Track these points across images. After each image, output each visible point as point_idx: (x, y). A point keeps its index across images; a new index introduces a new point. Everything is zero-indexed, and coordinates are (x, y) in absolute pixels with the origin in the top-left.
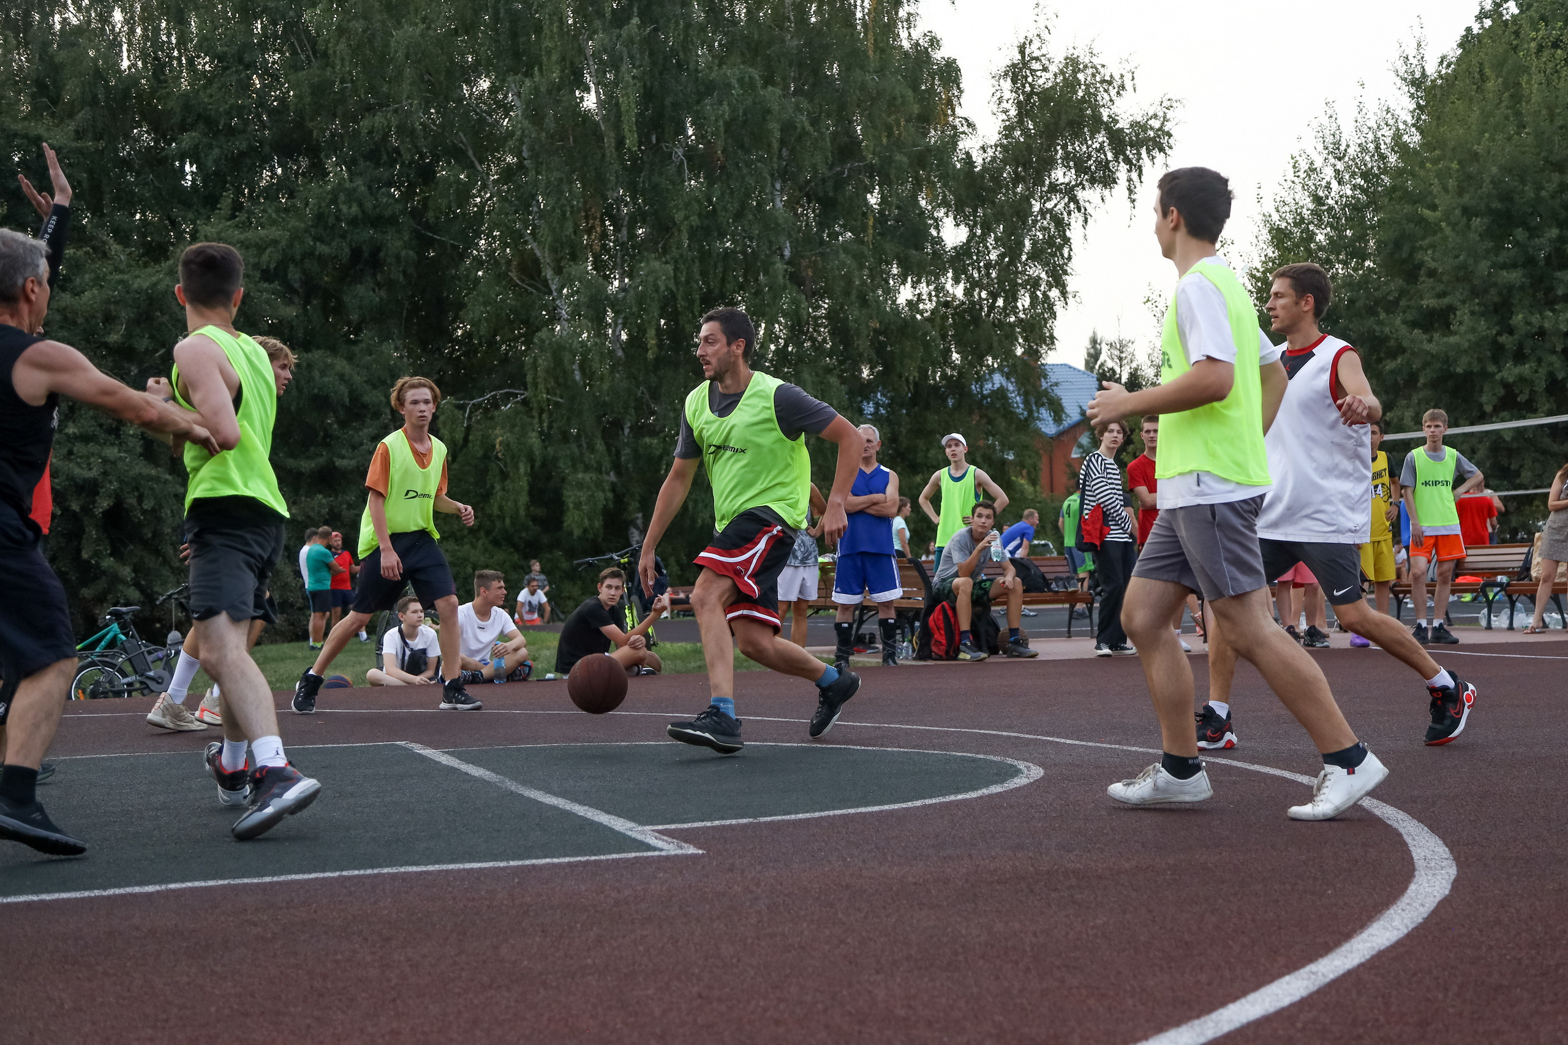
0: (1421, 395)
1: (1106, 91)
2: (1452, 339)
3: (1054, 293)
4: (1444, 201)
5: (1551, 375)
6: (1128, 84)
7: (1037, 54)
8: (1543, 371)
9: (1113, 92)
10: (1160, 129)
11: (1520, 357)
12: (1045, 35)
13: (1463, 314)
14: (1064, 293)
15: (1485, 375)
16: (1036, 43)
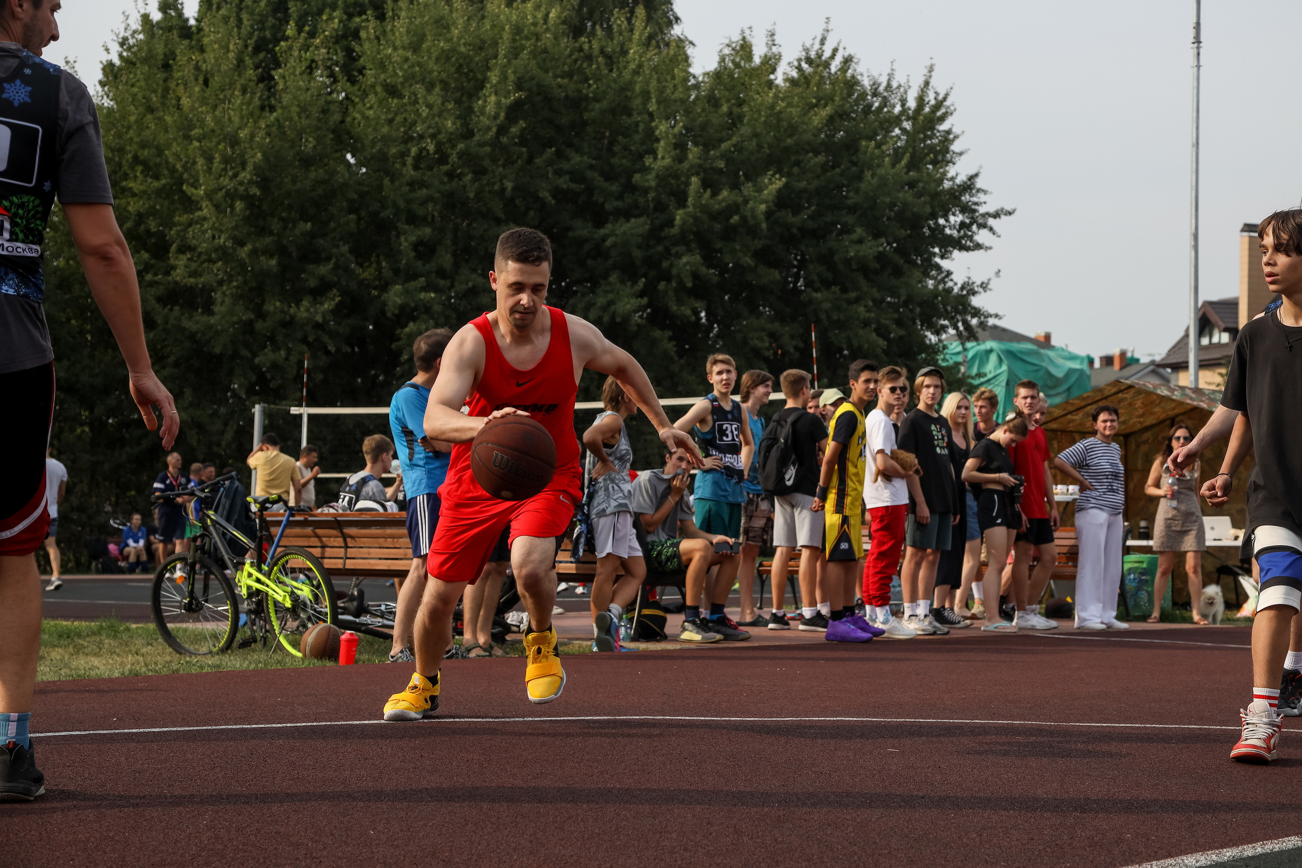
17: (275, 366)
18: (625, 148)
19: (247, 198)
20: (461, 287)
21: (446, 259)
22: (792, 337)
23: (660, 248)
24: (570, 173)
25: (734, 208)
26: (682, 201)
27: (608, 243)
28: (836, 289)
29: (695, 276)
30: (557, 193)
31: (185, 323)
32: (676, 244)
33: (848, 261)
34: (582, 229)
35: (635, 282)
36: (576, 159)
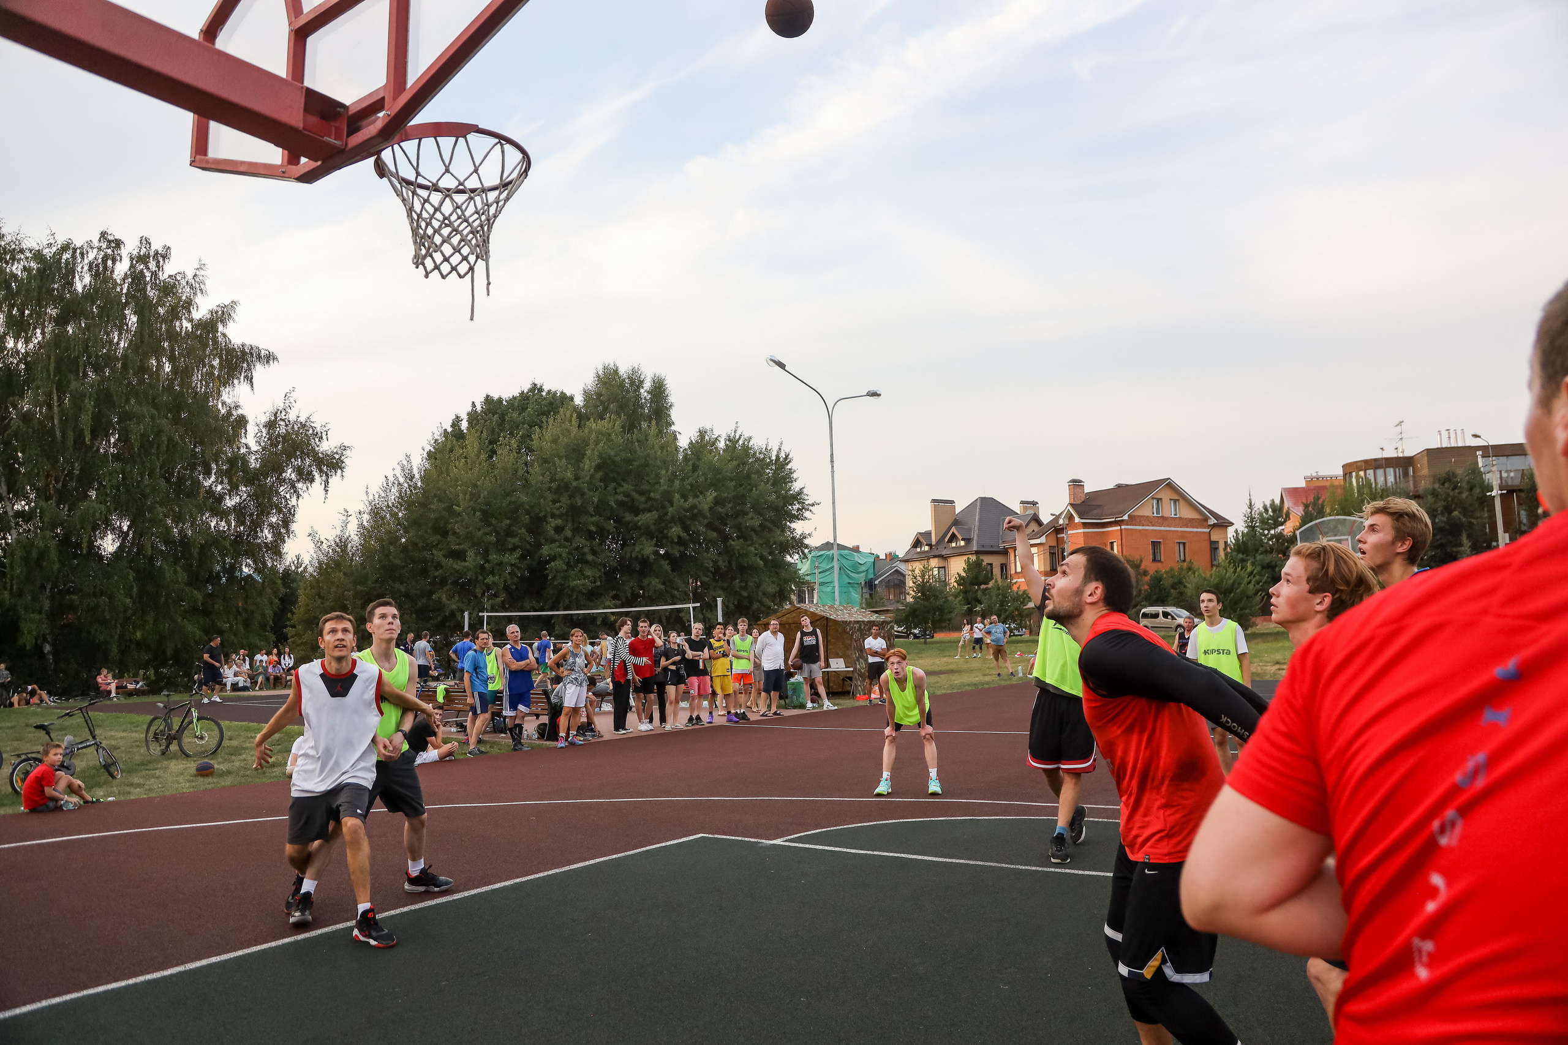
0: (448, 587)
1: (314, 439)
2: (467, 564)
3: (283, 531)
5: (505, 582)
6: (324, 437)
7: (284, 417)
8: (502, 580)
9: (317, 440)
10: (339, 459)
11: (492, 573)
12: (289, 410)
13: (471, 555)
14: (288, 531)
15: (476, 580)
16: (283, 413)
17: (494, 583)
18: (648, 482)
19: (481, 510)
20: (574, 545)
21: (568, 533)
22: (724, 561)
23: (663, 525)
24: (624, 493)
25: (694, 507)
26: (671, 503)
27: (640, 523)
28: (741, 540)
29: (679, 537)
30: (617, 502)
31: (455, 566)
32: (671, 522)
33: (746, 527)
34: (628, 517)
35: (652, 540)
36: (626, 487)
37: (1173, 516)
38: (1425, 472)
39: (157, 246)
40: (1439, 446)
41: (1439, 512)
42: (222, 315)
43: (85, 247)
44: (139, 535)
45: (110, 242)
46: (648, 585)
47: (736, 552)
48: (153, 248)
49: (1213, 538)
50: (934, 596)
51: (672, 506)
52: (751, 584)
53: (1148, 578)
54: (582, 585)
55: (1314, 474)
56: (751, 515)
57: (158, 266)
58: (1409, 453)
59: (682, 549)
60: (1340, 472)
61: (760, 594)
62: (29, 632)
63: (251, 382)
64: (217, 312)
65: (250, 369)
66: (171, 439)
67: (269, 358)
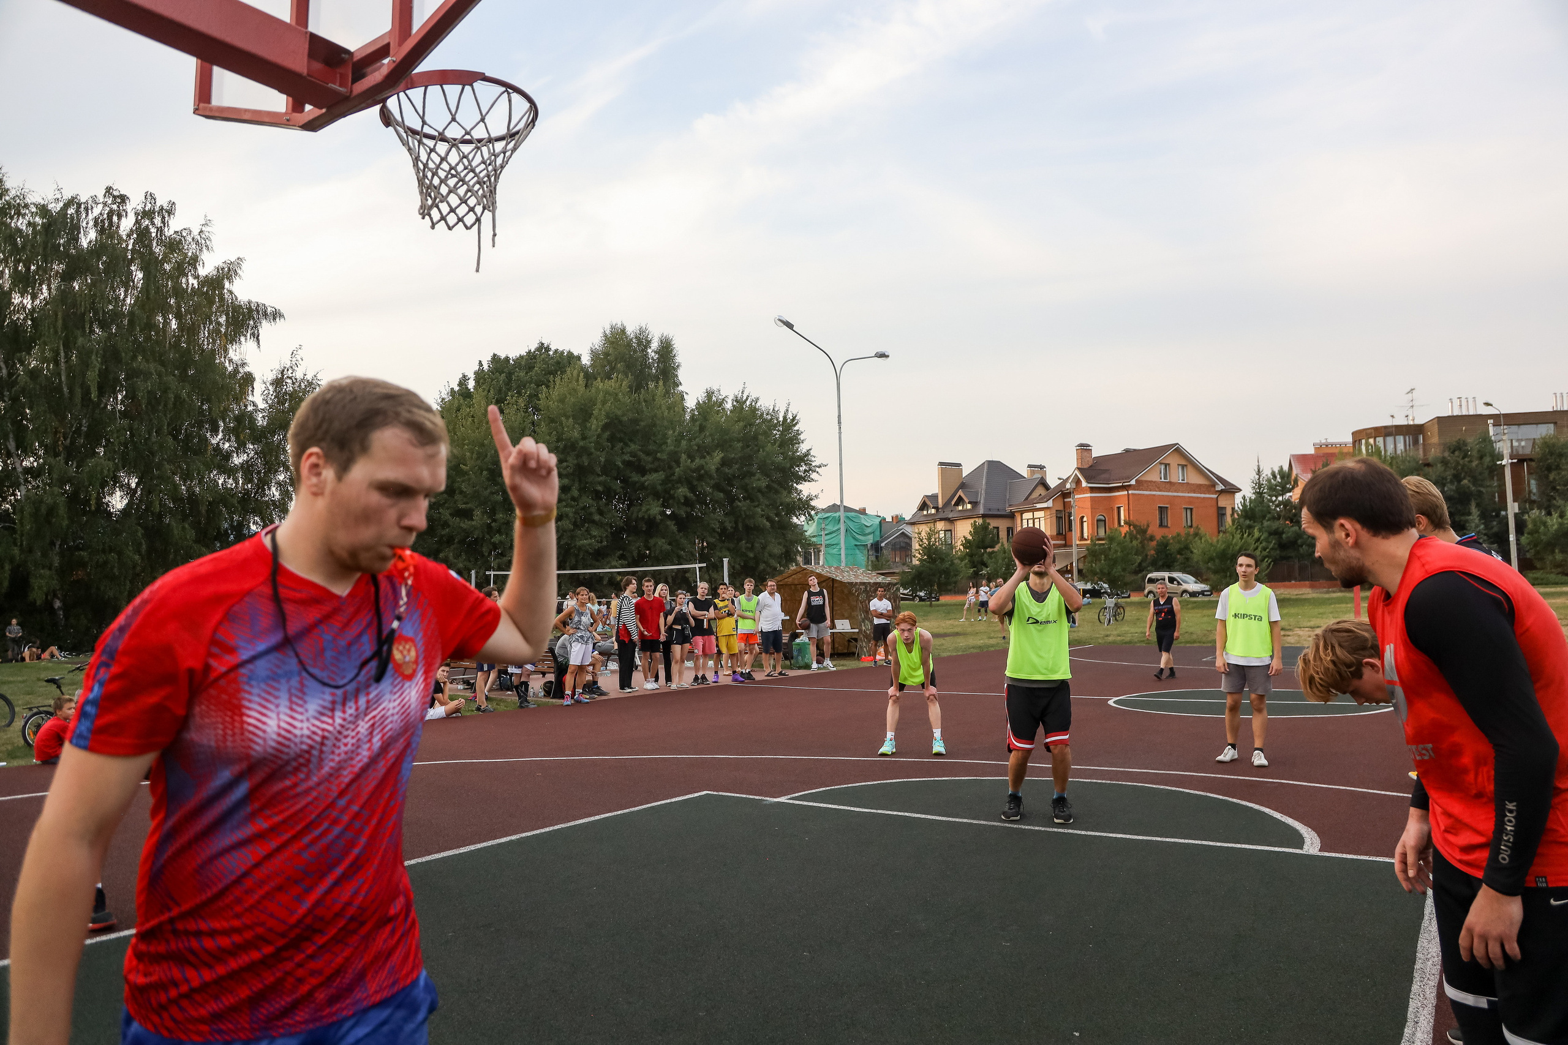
0: (455, 546)
2: (474, 523)
4: (470, 463)
7: (291, 375)
11: (499, 532)
12: (296, 368)
13: (477, 513)
16: (290, 371)
17: (501, 542)
18: (655, 442)
19: (488, 469)
20: (582, 505)
21: (575, 493)
22: (730, 522)
23: (670, 485)
24: (630, 453)
25: (702, 467)
26: (678, 463)
27: (646, 484)
28: (748, 501)
29: (686, 498)
31: (462, 525)
32: (677, 483)
33: (753, 488)
34: (635, 477)
35: (658, 500)
36: (633, 447)
37: (1180, 481)
38: (1435, 440)
39: (162, 201)
40: (1450, 414)
41: (1448, 480)
42: (228, 272)
43: (90, 202)
44: (148, 492)
45: (115, 197)
46: (655, 545)
47: (743, 513)
48: (158, 204)
49: (1221, 504)
50: (940, 558)
51: (678, 465)
52: (757, 545)
53: (1154, 543)
54: (589, 545)
55: (1324, 441)
56: (758, 476)
57: (163, 222)
58: (1419, 421)
59: (689, 509)
60: (1349, 439)
61: (766, 555)
62: (40, 588)
63: (258, 339)
64: (223, 269)
65: (256, 327)
66: (177, 397)
67: (276, 315)
